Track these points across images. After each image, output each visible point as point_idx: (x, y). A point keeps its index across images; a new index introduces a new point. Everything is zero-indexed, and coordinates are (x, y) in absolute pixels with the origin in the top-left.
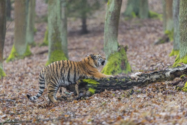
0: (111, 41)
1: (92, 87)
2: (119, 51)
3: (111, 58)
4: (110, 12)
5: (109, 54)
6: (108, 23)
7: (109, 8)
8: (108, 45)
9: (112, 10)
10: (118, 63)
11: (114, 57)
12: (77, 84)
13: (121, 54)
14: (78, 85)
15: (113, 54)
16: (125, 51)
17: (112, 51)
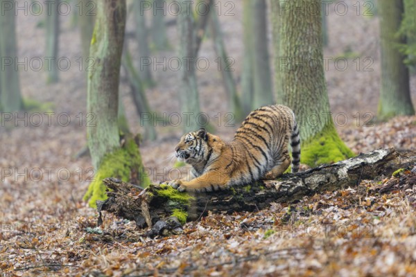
0: (105, 125)
1: (179, 206)
2: (124, 147)
3: (107, 163)
4: (99, 60)
5: (102, 154)
6: (95, 85)
7: (96, 50)
8: (97, 134)
9: (104, 55)
10: (124, 173)
11: (113, 159)
12: (146, 201)
13: (129, 152)
14: (147, 203)
15: (111, 153)
16: (136, 145)
17: (108, 147)
